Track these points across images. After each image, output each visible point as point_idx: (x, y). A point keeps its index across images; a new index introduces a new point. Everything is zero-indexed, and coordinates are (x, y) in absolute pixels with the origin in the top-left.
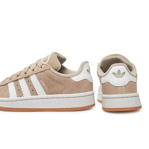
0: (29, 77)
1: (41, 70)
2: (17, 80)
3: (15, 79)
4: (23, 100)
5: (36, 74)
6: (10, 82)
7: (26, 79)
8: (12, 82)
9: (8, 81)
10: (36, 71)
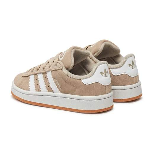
0: (46, 73)
1: (55, 68)
2: (37, 74)
3: (35, 73)
4: (40, 95)
5: (51, 71)
6: (31, 75)
7: (44, 74)
8: (32, 75)
9: (30, 73)
10: (51, 68)
